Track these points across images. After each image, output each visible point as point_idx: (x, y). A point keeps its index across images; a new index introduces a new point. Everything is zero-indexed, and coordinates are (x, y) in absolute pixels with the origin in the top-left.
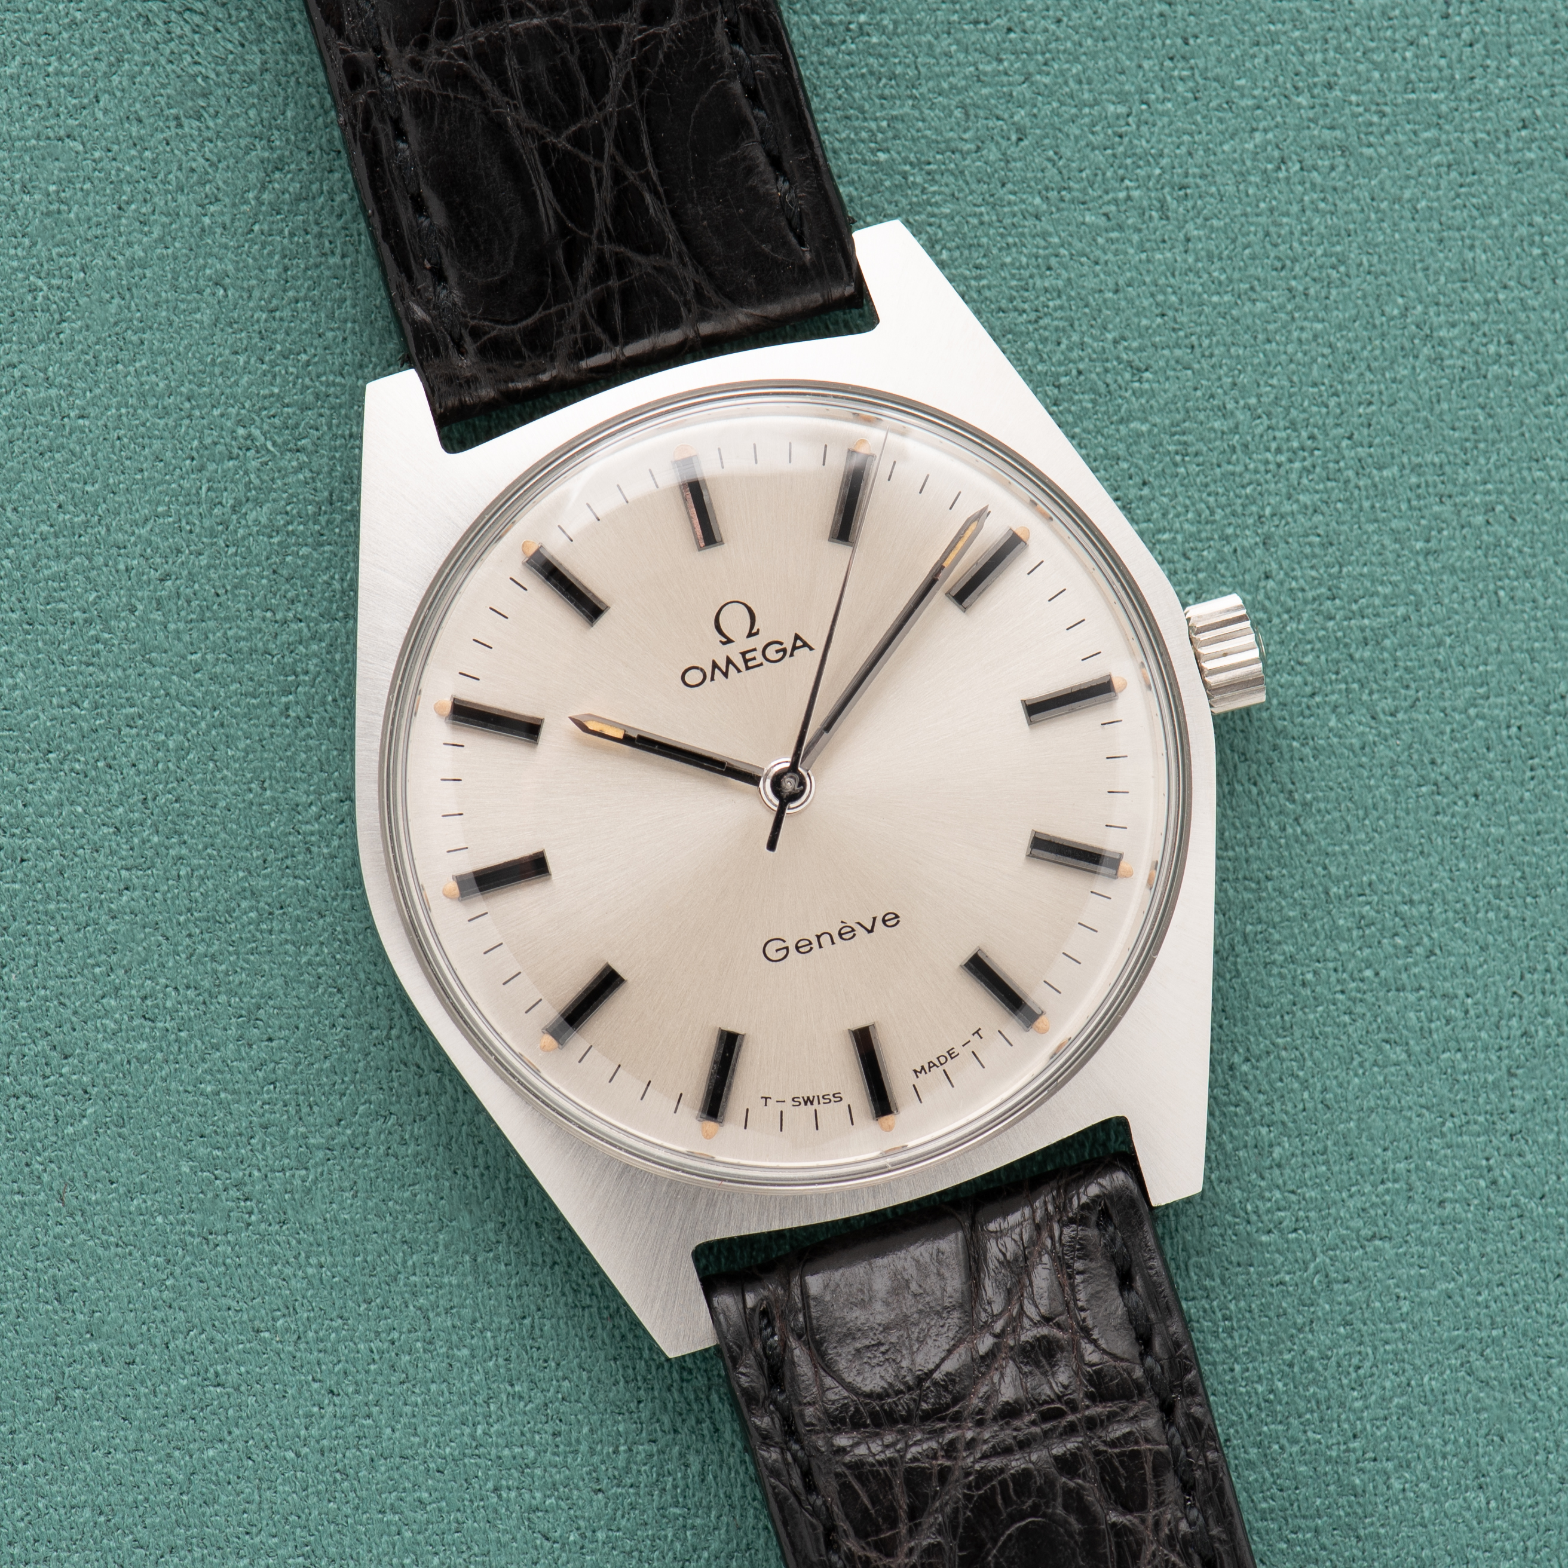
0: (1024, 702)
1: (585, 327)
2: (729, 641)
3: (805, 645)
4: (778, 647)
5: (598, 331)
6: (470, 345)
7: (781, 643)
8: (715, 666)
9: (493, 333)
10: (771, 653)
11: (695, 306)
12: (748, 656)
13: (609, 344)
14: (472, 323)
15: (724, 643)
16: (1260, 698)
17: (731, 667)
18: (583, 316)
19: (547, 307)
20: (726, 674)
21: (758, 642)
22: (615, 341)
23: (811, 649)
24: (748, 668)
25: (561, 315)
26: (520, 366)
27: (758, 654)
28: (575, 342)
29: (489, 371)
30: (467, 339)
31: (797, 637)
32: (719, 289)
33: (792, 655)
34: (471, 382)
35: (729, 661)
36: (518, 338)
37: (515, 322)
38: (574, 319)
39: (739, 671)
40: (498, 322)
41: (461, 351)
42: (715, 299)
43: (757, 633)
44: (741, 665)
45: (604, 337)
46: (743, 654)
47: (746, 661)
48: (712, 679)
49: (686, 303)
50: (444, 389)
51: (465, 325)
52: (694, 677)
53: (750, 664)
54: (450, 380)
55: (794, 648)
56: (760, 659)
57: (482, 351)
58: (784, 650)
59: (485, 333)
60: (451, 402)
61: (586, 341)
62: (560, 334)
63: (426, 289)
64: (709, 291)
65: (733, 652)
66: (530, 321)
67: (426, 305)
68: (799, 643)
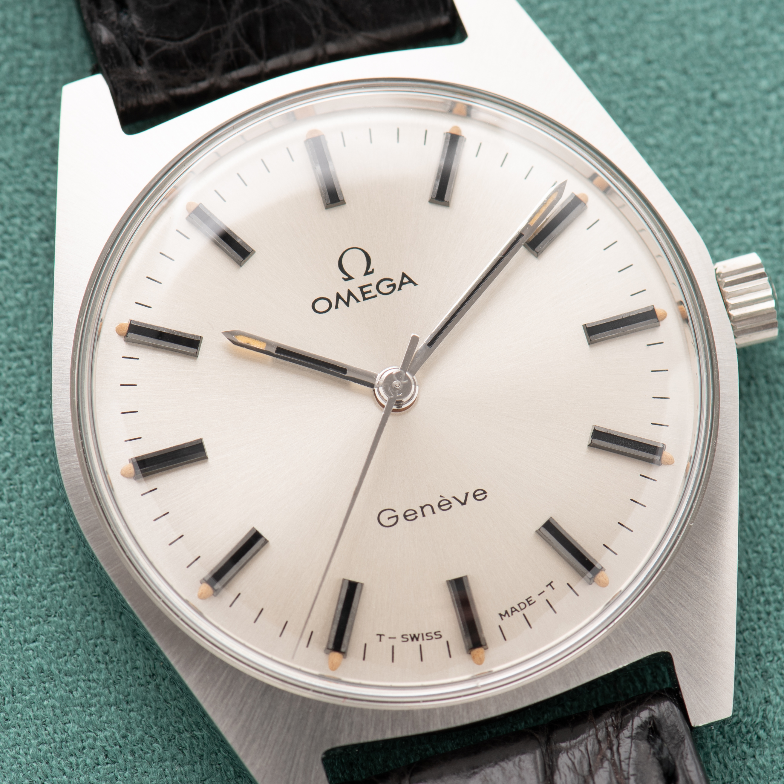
0: (585, 326)
1: (236, 44)
2: (350, 278)
3: (411, 281)
4: (389, 283)
5: (247, 47)
6: (145, 58)
7: (391, 280)
8: (339, 297)
9: (164, 48)
10: (383, 287)
11: (323, 29)
12: (365, 290)
13: (255, 58)
14: (148, 39)
15: (346, 280)
16: (773, 333)
17: (351, 298)
18: (234, 36)
19: (207, 28)
20: (347, 304)
21: (373, 279)
22: (260, 56)
23: (415, 284)
24: (365, 299)
25: (218, 35)
26: (185, 74)
27: (373, 288)
28: (229, 55)
29: (161, 77)
30: (143, 53)
31: (404, 275)
32: (343, 16)
33: (400, 289)
34: (146, 86)
35: (350, 293)
36: (184, 52)
37: (181, 39)
38: (227, 37)
39: (358, 301)
40: (167, 39)
41: (139, 63)
42: (340, 24)
43: (372, 272)
44: (359, 296)
45: (251, 52)
46: (361, 288)
47: (363, 294)
48: (337, 307)
49: (316, 27)
50: (125, 90)
51: (141, 42)
52: (322, 305)
53: (367, 296)
54: (130, 83)
55: (402, 284)
56: (374, 292)
57: (155, 63)
58: (394, 285)
59: (158, 47)
60: (132, 102)
61: (237, 55)
62: (217, 49)
63: (110, 14)
64: (334, 18)
65: (354, 286)
66: (193, 39)
67: (111, 26)
68: (406, 280)
